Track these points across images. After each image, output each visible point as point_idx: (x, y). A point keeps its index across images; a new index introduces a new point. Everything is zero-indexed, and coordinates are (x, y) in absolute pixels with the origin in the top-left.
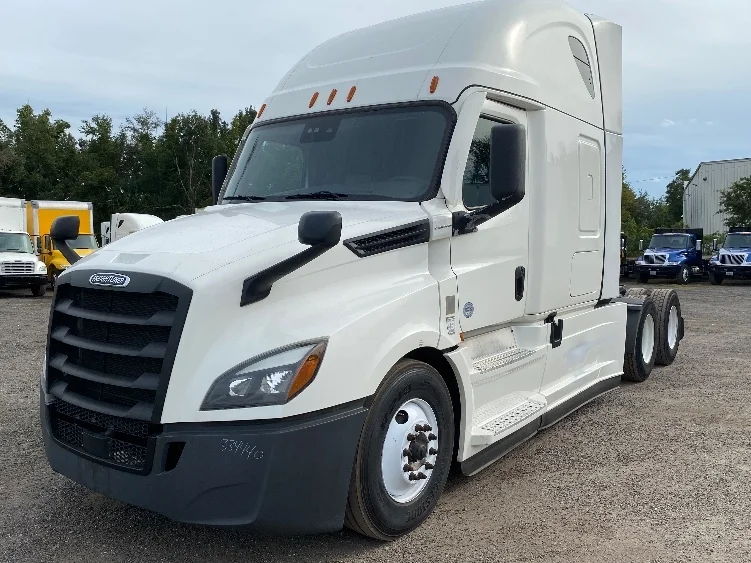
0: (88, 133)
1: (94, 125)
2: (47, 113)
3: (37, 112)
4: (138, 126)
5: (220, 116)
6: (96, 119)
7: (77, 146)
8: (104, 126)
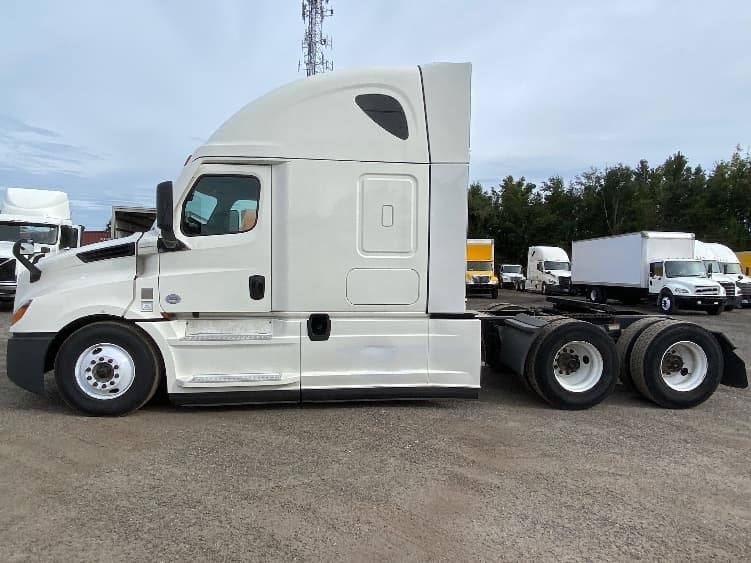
0: (545, 190)
1: (549, 183)
2: (523, 179)
3: (516, 180)
4: (584, 181)
5: (648, 165)
6: (551, 180)
7: (543, 200)
8: (557, 184)
